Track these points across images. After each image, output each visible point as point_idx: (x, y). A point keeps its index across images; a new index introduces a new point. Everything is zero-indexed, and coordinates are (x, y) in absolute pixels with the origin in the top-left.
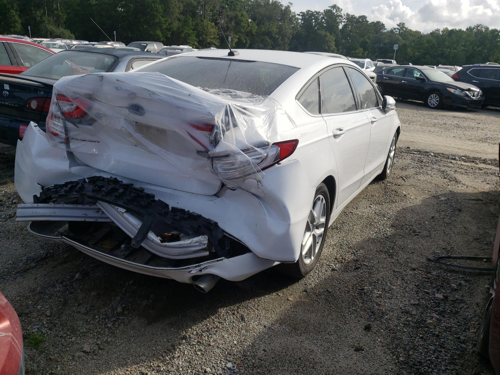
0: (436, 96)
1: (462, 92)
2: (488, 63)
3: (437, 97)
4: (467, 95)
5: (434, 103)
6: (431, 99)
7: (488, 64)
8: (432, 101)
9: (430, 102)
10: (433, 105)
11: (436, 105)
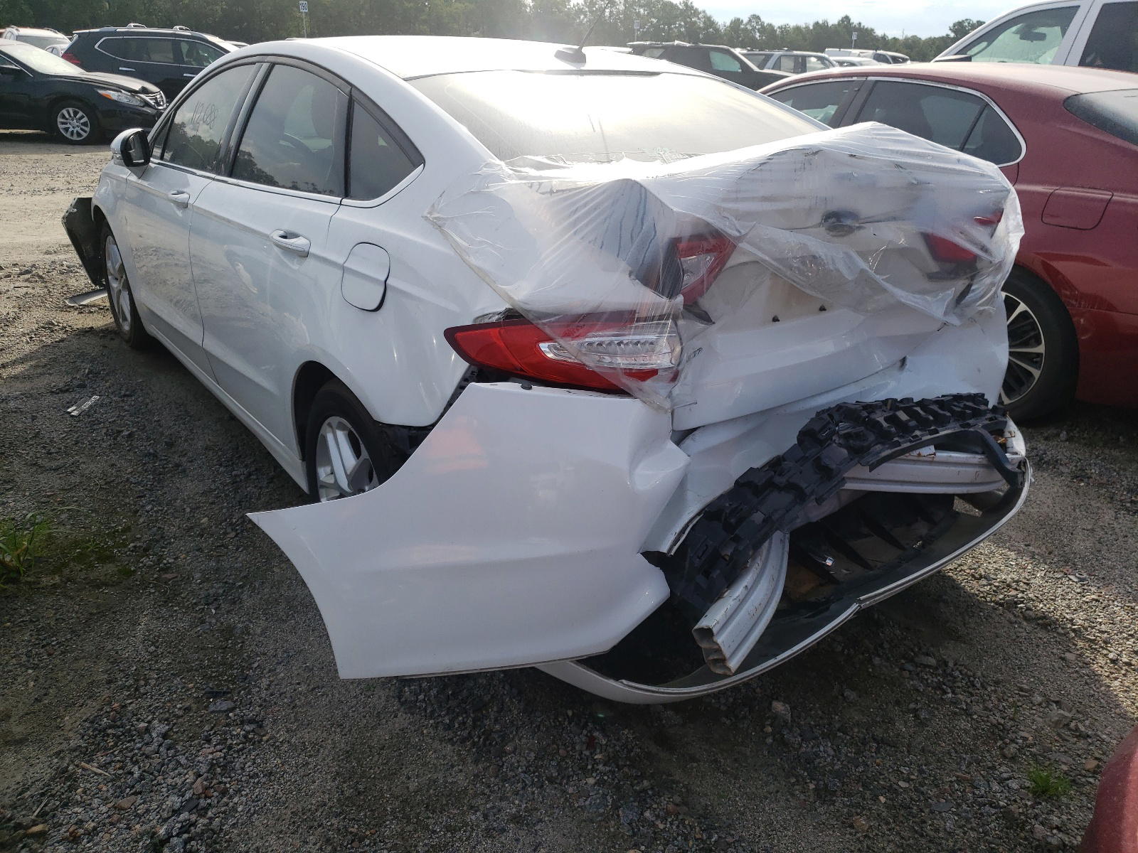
0: (76, 113)
1: (133, 96)
2: (132, 24)
3: (81, 114)
4: (147, 104)
5: (79, 129)
6: (63, 120)
7: (132, 27)
8: (68, 126)
9: (67, 129)
10: (75, 135)
11: (85, 135)
